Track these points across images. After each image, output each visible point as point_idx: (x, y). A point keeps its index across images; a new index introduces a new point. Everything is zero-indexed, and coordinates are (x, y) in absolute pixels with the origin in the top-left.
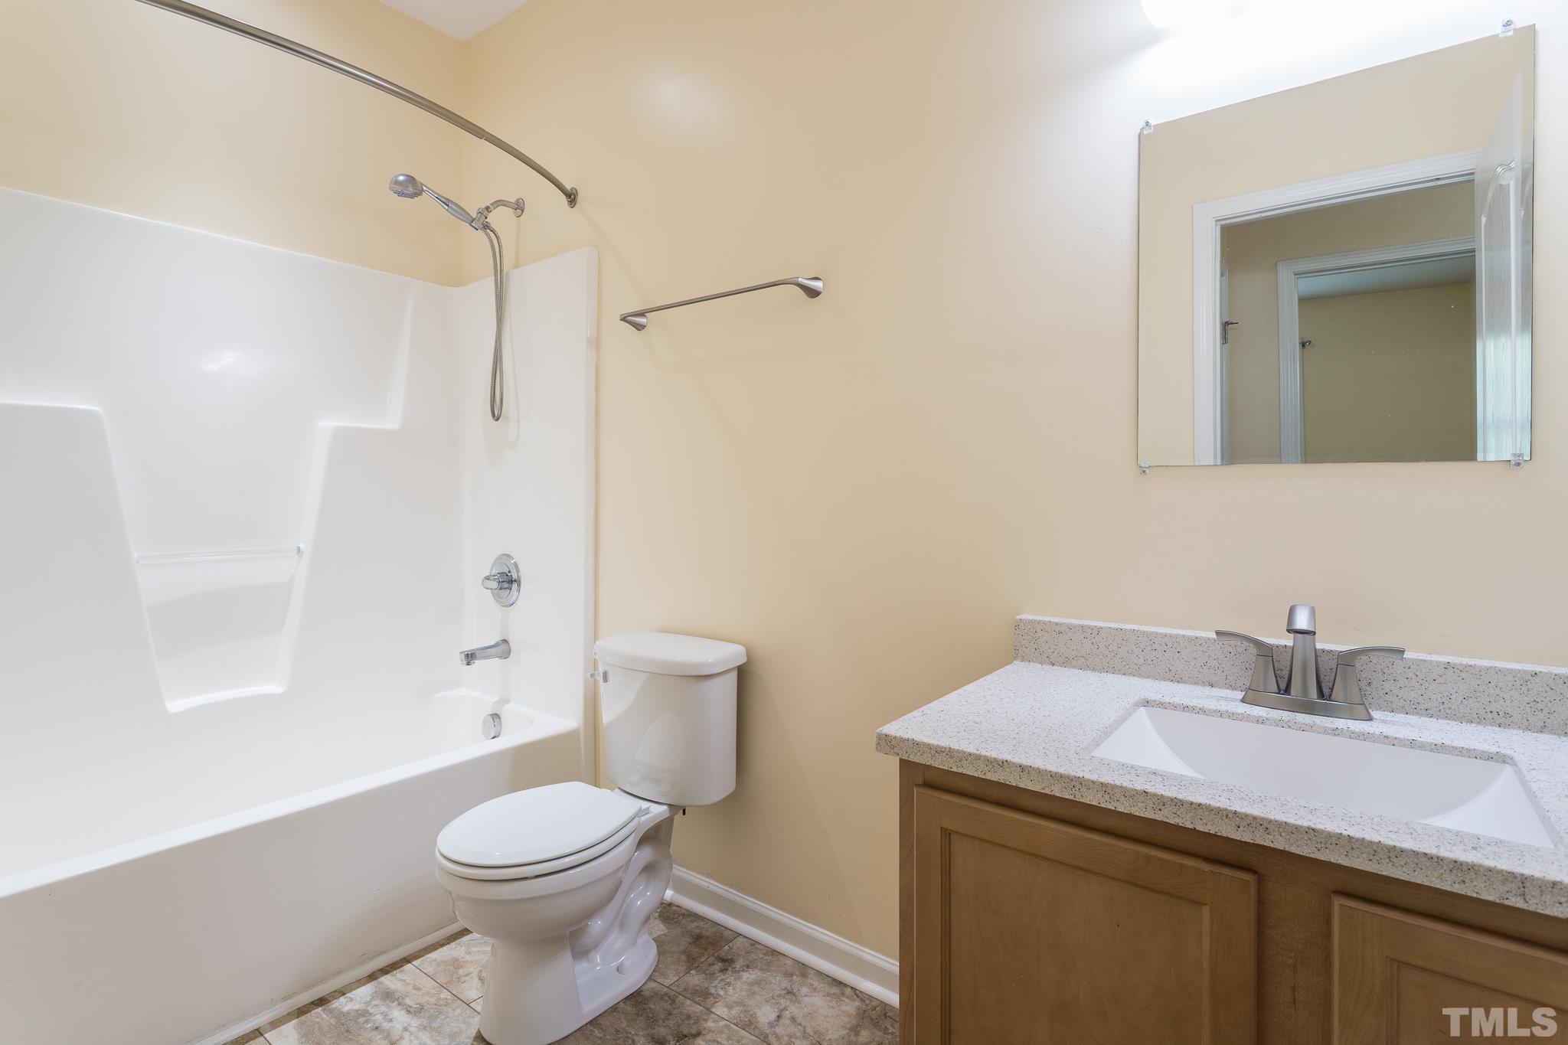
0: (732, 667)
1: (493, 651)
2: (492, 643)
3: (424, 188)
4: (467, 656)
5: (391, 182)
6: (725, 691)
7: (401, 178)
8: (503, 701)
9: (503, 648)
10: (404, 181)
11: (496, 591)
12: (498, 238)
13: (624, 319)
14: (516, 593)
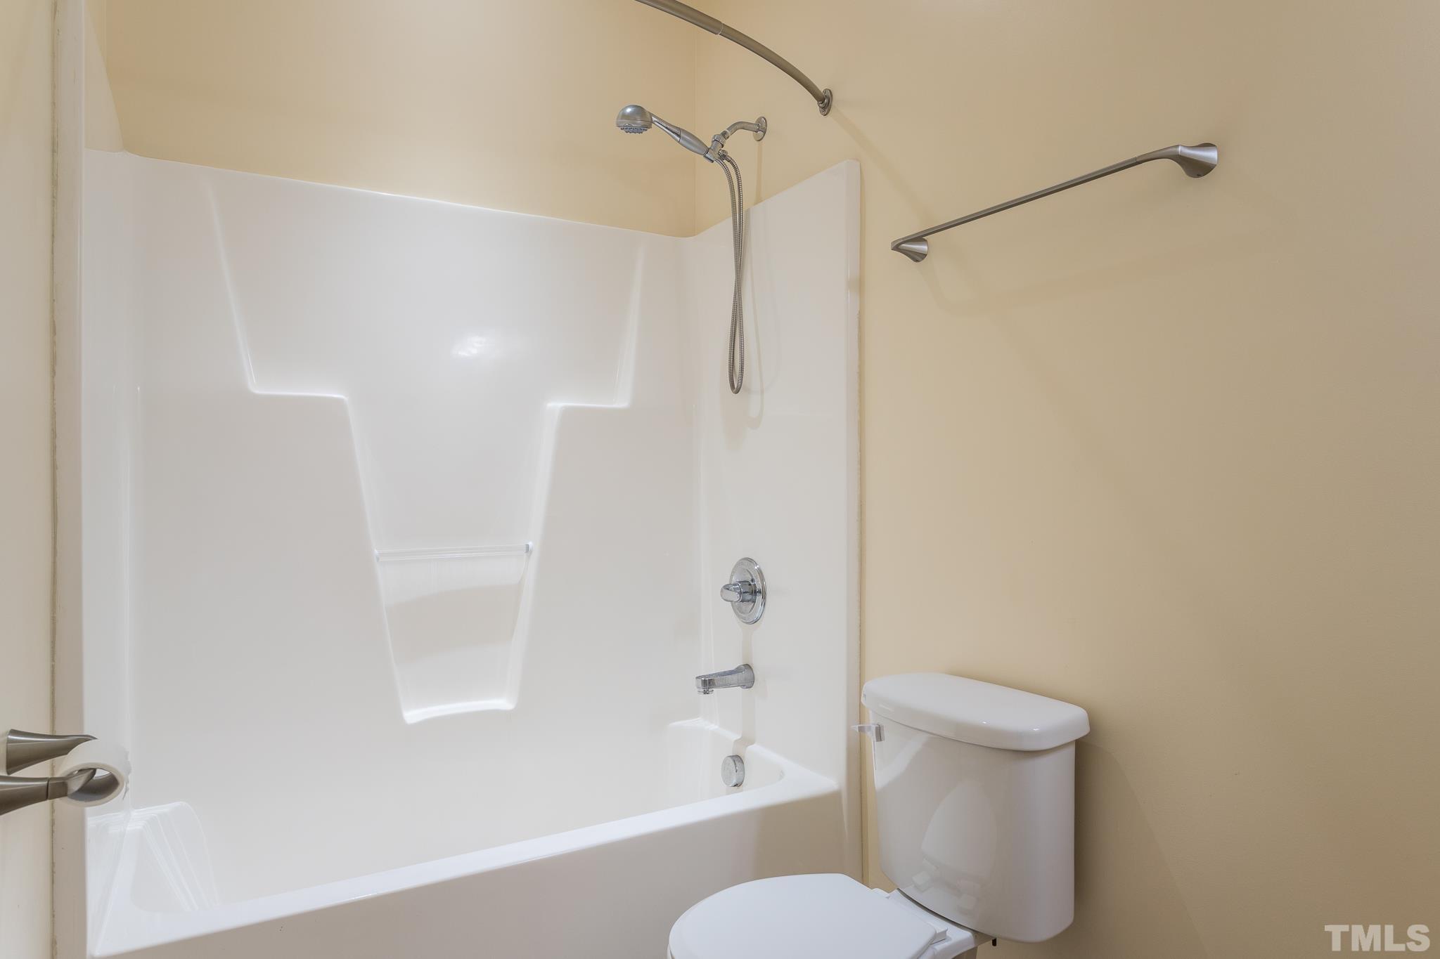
0: (1072, 740)
1: (734, 677)
2: (733, 668)
3: (654, 119)
4: (704, 682)
5: (618, 117)
6: (1058, 770)
7: (629, 110)
8: (746, 741)
9: (745, 675)
10: (631, 114)
11: (737, 604)
12: (736, 168)
13: (897, 247)
14: (760, 607)
